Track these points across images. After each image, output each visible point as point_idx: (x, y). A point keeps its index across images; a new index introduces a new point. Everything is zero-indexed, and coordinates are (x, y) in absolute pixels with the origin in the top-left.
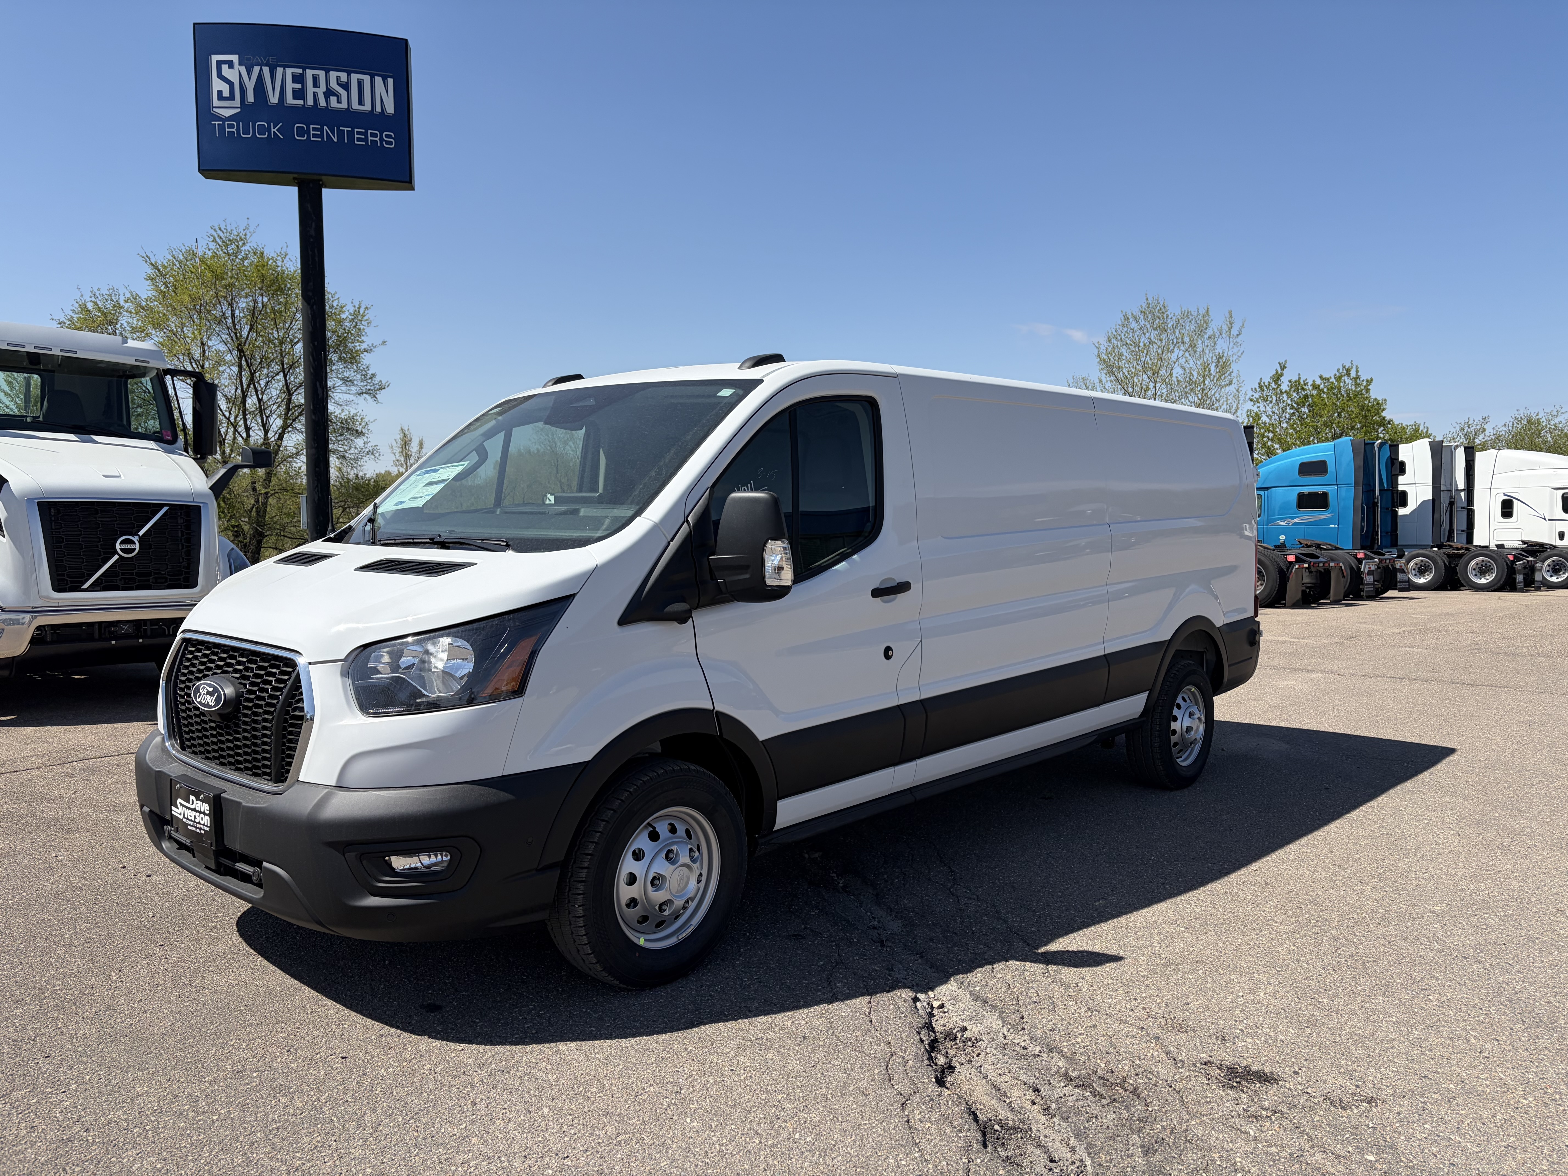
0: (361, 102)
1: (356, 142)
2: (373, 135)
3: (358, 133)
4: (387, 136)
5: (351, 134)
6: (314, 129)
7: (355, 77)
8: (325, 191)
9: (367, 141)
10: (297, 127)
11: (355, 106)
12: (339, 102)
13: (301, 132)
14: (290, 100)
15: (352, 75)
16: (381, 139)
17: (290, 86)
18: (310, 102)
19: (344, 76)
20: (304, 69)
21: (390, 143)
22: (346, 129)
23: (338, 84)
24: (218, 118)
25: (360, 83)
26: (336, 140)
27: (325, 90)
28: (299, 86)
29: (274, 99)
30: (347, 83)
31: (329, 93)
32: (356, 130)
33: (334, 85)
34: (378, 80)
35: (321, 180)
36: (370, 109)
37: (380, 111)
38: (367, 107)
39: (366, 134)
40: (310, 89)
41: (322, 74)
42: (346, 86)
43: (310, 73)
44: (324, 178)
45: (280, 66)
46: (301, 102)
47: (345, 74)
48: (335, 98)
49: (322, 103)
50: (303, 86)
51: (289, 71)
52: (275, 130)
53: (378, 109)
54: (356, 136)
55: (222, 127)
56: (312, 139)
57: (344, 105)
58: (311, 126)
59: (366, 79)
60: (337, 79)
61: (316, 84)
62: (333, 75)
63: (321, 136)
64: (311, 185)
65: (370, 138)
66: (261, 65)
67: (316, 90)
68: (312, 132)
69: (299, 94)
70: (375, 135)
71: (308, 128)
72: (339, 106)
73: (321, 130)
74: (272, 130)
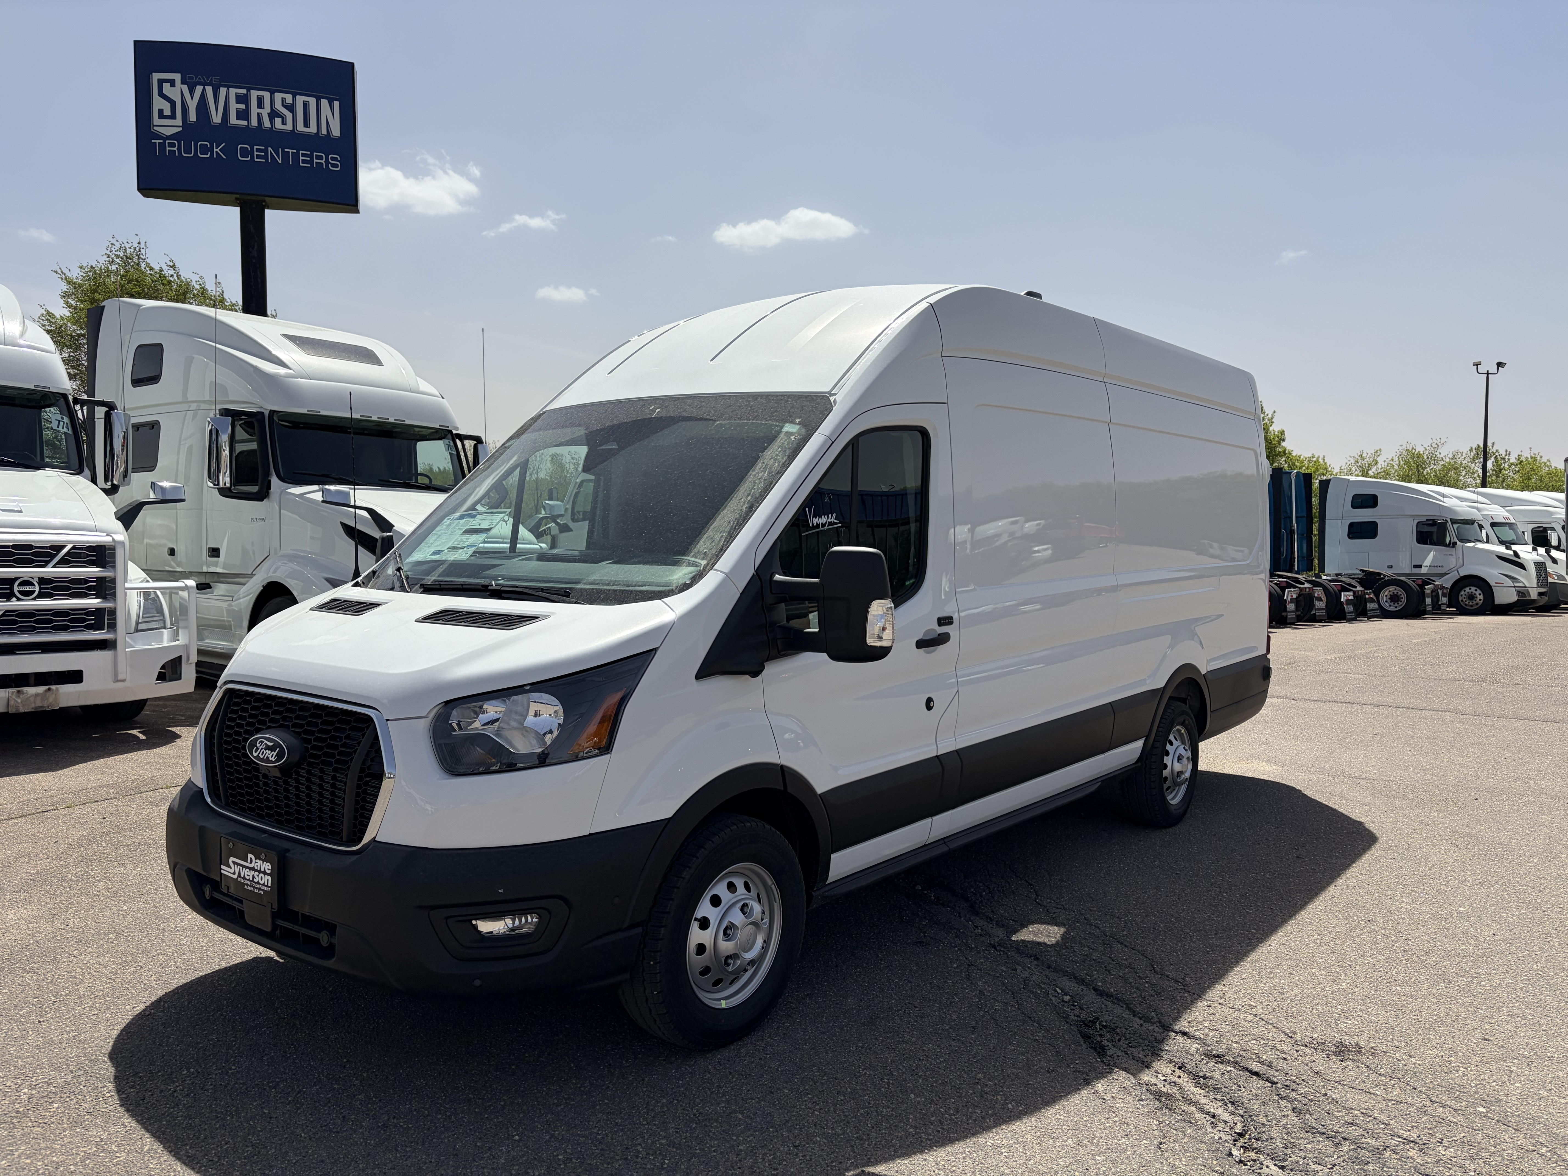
0: (306, 124)
1: (301, 164)
2: (318, 157)
3: (303, 155)
4: (333, 159)
5: (296, 156)
6: (258, 150)
7: (300, 99)
8: (268, 213)
9: (312, 164)
10: (241, 148)
11: (301, 127)
12: (284, 123)
13: (244, 152)
14: (233, 120)
15: (297, 97)
16: (327, 162)
17: (234, 106)
18: (254, 123)
19: (289, 98)
20: (249, 90)
21: (336, 166)
22: (291, 151)
23: (283, 105)
24: (158, 136)
25: (306, 105)
26: (280, 162)
27: (269, 111)
28: (243, 106)
29: (217, 119)
30: (292, 105)
31: (273, 114)
32: (301, 152)
33: (278, 106)
34: (324, 102)
35: (264, 201)
36: (315, 131)
37: (326, 133)
38: (313, 129)
39: (311, 156)
40: (254, 110)
41: (266, 95)
42: (291, 108)
43: (254, 94)
44: (267, 199)
45: (224, 86)
46: (245, 123)
47: (291, 96)
48: (280, 119)
49: (267, 124)
50: (247, 107)
51: (233, 92)
52: (218, 150)
53: (324, 131)
54: (301, 158)
55: (162, 146)
56: (256, 160)
57: (289, 127)
58: (255, 147)
59: (312, 101)
60: (282, 101)
61: (260, 105)
62: (278, 96)
63: (265, 157)
64: (254, 206)
65: (315, 161)
66: (205, 84)
67: (260, 111)
68: (256, 153)
69: (243, 115)
70: (320, 158)
71: (252, 148)
72: (284, 127)
73: (266, 151)
74: (215, 150)
